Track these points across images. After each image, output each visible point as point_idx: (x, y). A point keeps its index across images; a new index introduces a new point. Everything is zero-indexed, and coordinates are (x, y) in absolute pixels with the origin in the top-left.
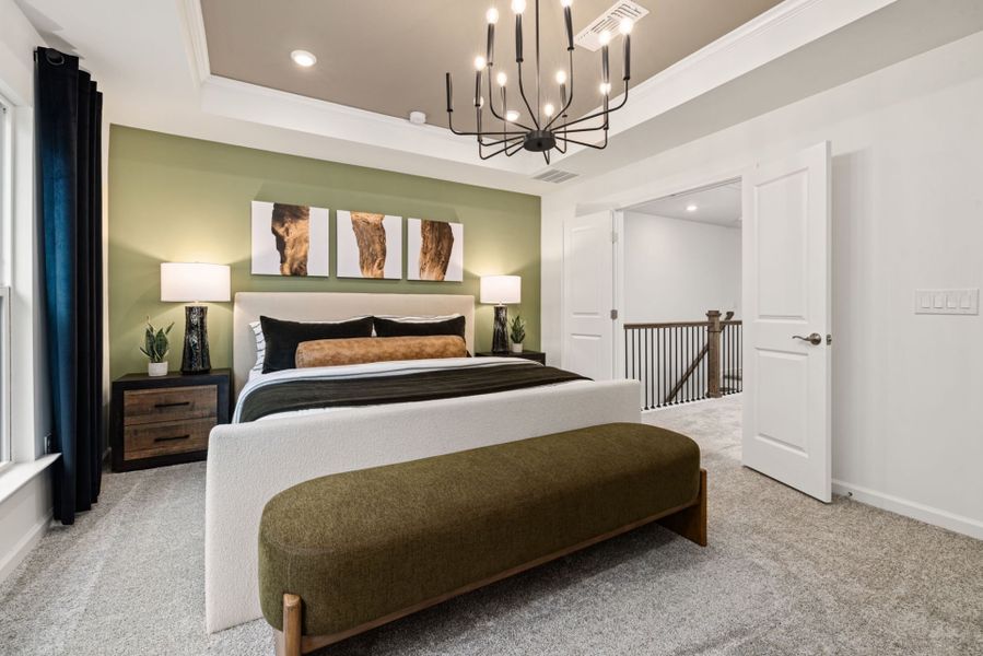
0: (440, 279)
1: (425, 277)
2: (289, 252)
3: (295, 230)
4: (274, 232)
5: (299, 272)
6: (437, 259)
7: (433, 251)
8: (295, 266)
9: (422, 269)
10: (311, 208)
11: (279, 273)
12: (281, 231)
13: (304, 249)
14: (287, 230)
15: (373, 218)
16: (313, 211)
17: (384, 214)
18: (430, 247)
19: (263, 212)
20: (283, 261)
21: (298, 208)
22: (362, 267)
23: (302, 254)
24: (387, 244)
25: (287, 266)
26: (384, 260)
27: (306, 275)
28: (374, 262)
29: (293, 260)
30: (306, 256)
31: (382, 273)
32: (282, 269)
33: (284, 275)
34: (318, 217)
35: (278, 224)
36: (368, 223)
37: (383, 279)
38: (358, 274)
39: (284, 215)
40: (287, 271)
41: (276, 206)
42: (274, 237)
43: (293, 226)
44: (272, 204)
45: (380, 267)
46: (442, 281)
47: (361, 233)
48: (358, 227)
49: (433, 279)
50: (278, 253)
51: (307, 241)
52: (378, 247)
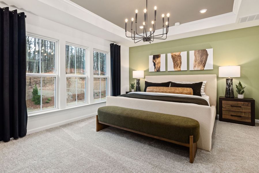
0: (202, 69)
1: (196, 69)
2: (156, 66)
3: (157, 61)
4: (153, 62)
5: (158, 71)
6: (201, 63)
7: (199, 60)
8: (158, 69)
9: (195, 67)
10: (161, 55)
11: (154, 71)
12: (154, 61)
13: (159, 65)
14: (156, 61)
15: (177, 54)
16: (162, 55)
17: (181, 52)
18: (198, 59)
19: (151, 57)
20: (155, 68)
21: (158, 55)
22: (174, 68)
23: (159, 66)
24: (182, 60)
25: (156, 69)
26: (181, 65)
27: (160, 71)
28: (178, 66)
29: (157, 68)
30: (160, 67)
31: (180, 69)
32: (155, 70)
33: (155, 72)
34: (163, 56)
35: (154, 60)
36: (176, 55)
37: (181, 71)
38: (173, 70)
39: (155, 58)
40: (156, 71)
41: (154, 56)
42: (153, 63)
43: (157, 60)
44: (153, 56)
45: (180, 67)
46: (203, 70)
47: (174, 58)
48: (173, 57)
49: (200, 69)
50: (154, 67)
51: (160, 63)
52: (179, 62)
